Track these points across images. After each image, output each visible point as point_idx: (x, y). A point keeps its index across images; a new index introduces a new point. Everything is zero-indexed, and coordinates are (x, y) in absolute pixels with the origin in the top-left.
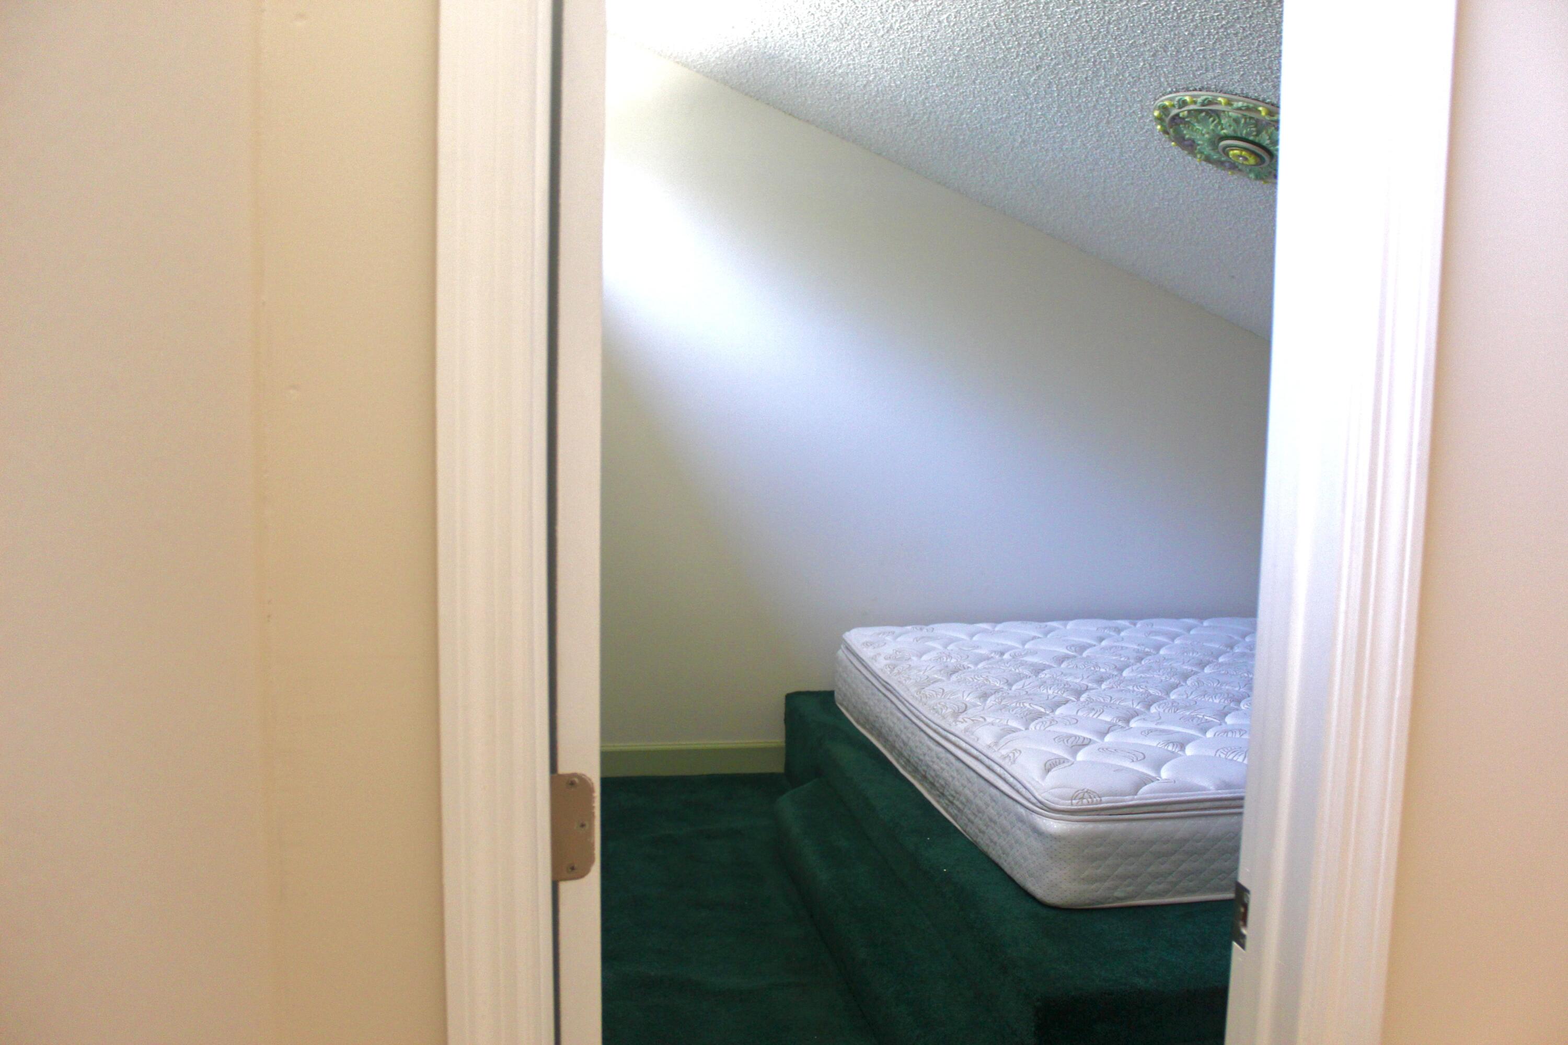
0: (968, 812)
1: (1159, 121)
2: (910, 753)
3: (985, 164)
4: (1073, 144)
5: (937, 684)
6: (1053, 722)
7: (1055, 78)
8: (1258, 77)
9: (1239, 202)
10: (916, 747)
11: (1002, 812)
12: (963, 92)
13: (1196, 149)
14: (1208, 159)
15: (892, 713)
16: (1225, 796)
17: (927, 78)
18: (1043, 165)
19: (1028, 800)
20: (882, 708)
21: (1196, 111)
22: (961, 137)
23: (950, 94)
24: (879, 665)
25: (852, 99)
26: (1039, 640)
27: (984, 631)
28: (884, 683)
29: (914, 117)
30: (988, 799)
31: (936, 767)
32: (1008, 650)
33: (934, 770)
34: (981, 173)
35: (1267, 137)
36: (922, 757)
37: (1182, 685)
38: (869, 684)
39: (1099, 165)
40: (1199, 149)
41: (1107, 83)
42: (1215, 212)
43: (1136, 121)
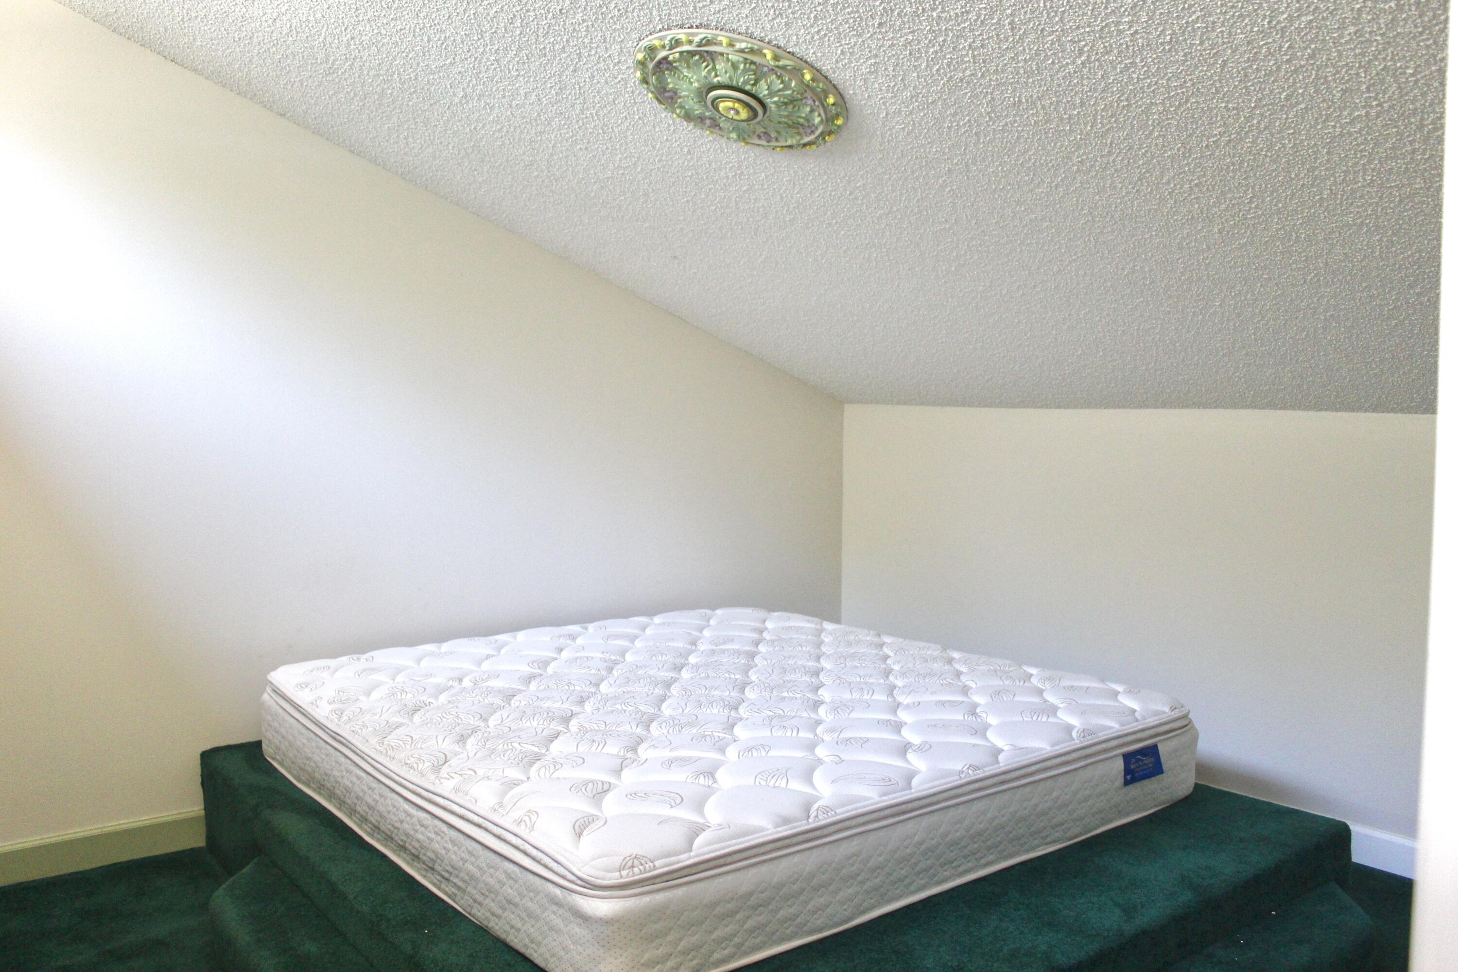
0: (474, 892)
1: (641, 67)
2: (379, 819)
3: (413, 126)
4: (526, 98)
5: (400, 729)
6: (556, 764)
7: (521, 9)
8: (772, 12)
9: (707, 169)
10: (389, 812)
11: (526, 892)
12: (401, 29)
13: (676, 102)
14: (688, 117)
15: (348, 771)
16: (785, 834)
17: (357, 9)
18: (483, 127)
19: (563, 877)
20: (334, 764)
21: (688, 52)
22: (389, 91)
23: (383, 32)
24: (323, 712)
25: (255, 40)
26: (494, 658)
27: (431, 654)
28: (333, 734)
29: (333, 64)
30: (502, 877)
31: (420, 837)
32: (467, 674)
33: (418, 841)
34: (406, 138)
35: (767, 87)
36: (398, 825)
37: (669, 696)
38: (312, 735)
39: (552, 126)
40: (680, 102)
41: (585, 17)
42: (676, 181)
43: (609, 68)
